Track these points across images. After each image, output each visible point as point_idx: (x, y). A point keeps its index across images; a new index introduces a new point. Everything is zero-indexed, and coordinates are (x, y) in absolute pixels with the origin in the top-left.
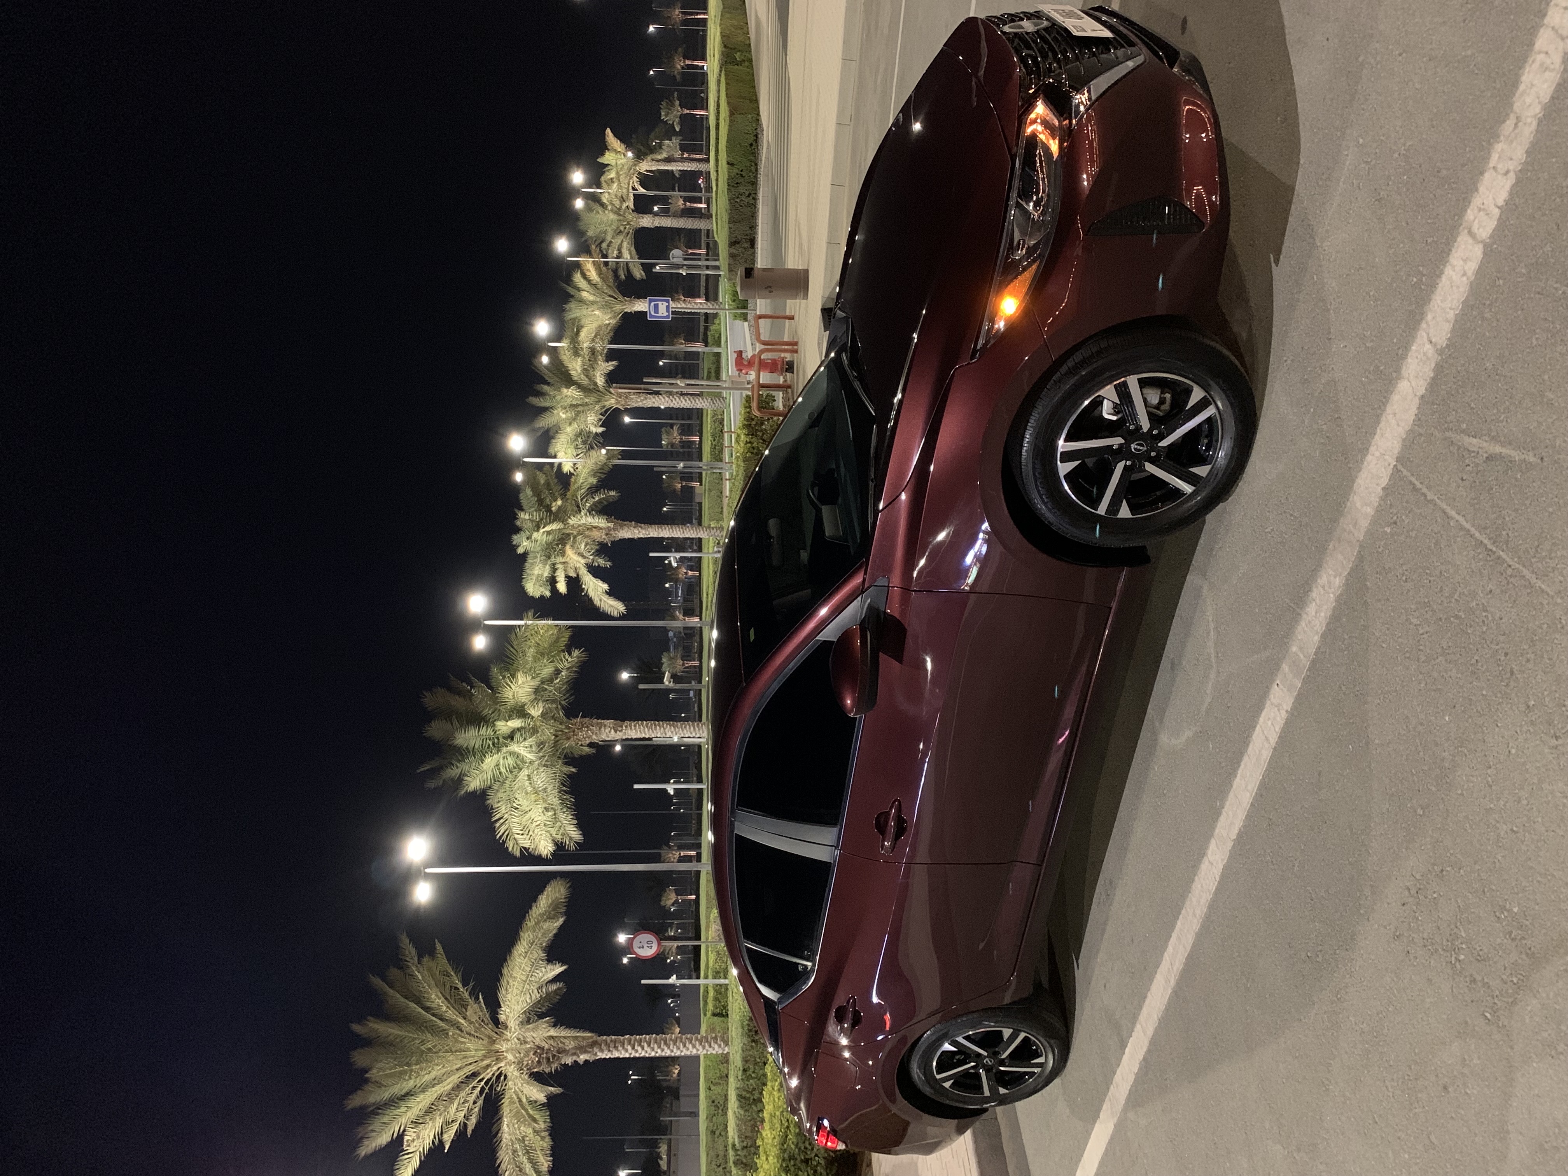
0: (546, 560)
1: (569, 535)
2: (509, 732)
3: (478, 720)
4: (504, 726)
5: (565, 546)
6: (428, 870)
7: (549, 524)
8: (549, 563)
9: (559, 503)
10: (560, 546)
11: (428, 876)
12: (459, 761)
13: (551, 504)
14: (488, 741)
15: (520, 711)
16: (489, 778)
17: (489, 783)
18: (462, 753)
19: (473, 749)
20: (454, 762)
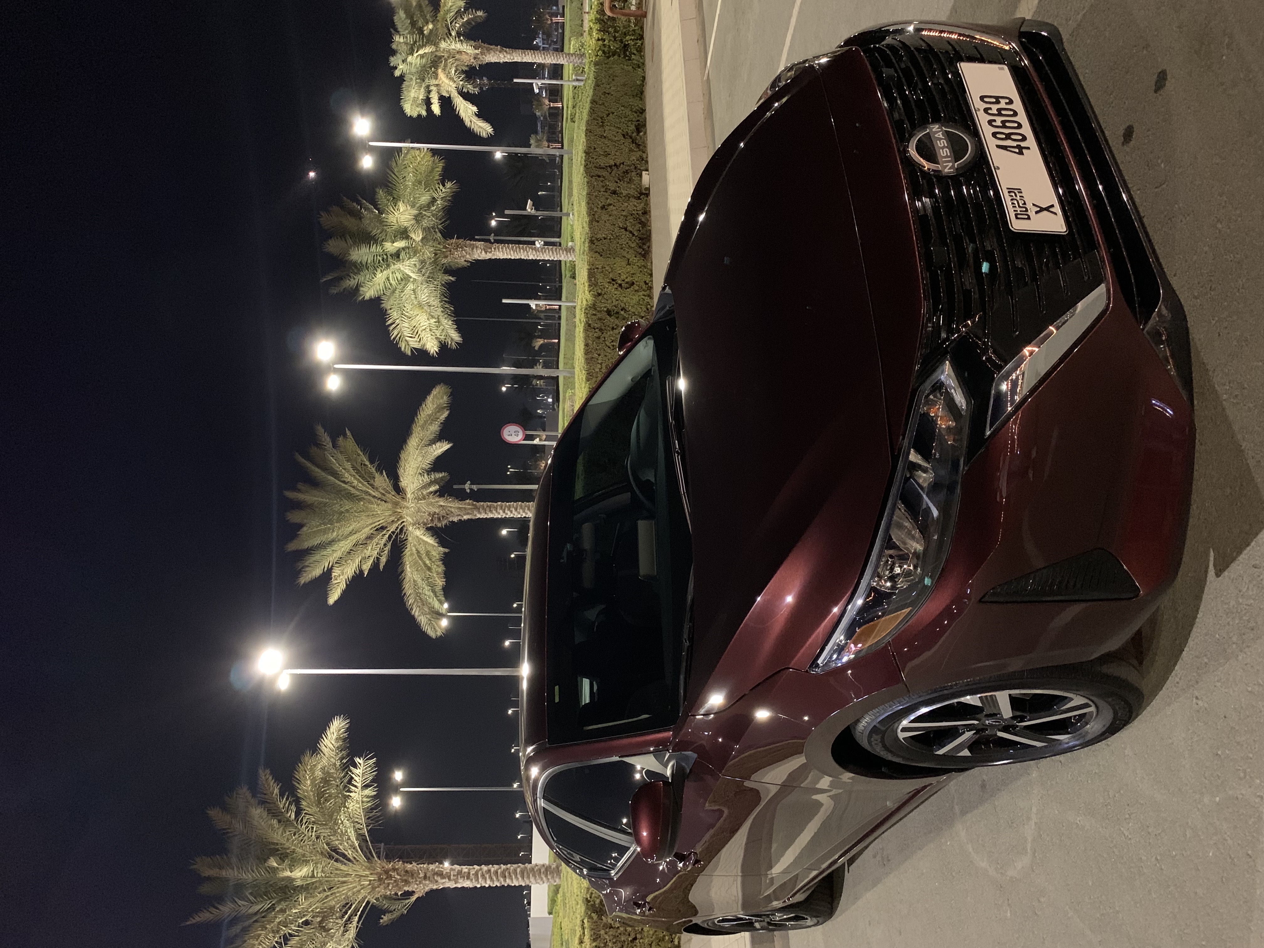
0: (421, 83)
1: (440, 57)
2: (395, 251)
3: (368, 239)
4: (391, 247)
5: (437, 69)
6: (337, 366)
7: (422, 48)
8: (424, 86)
9: (431, 26)
10: (433, 69)
11: (336, 371)
12: (355, 274)
13: (423, 27)
14: (378, 257)
15: (404, 234)
16: (381, 289)
17: (382, 292)
18: (358, 268)
19: (367, 263)
20: (352, 275)
